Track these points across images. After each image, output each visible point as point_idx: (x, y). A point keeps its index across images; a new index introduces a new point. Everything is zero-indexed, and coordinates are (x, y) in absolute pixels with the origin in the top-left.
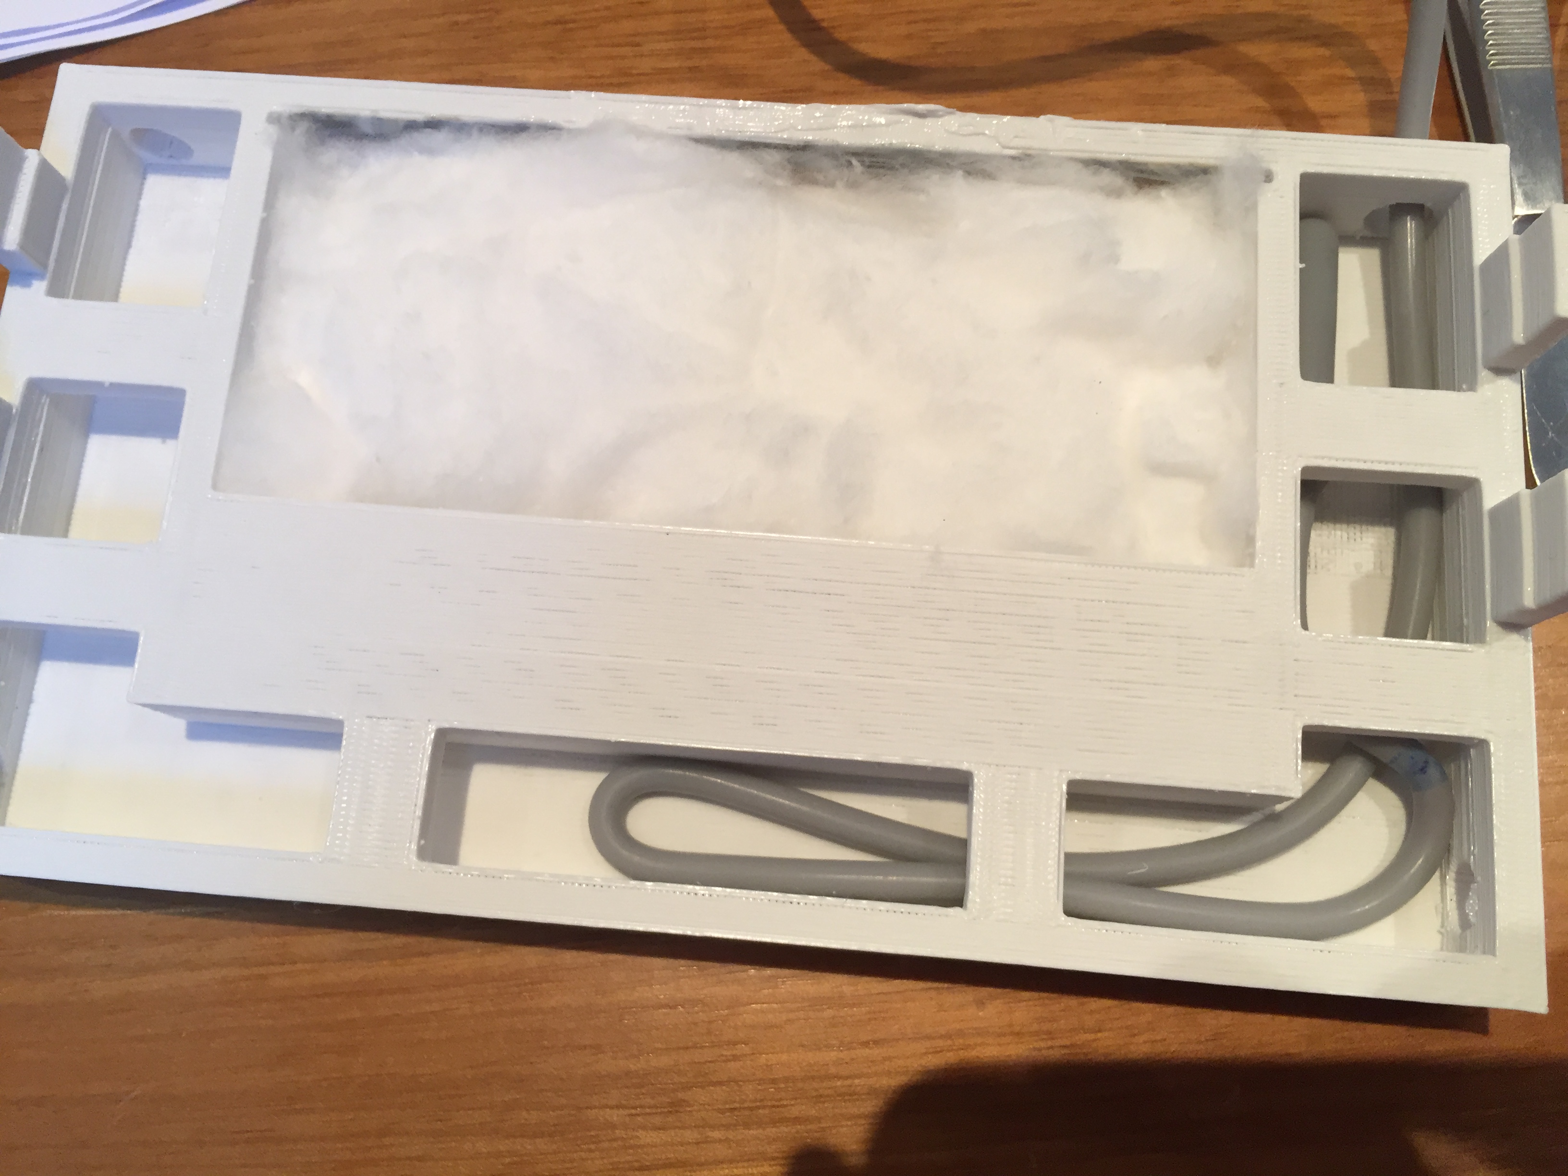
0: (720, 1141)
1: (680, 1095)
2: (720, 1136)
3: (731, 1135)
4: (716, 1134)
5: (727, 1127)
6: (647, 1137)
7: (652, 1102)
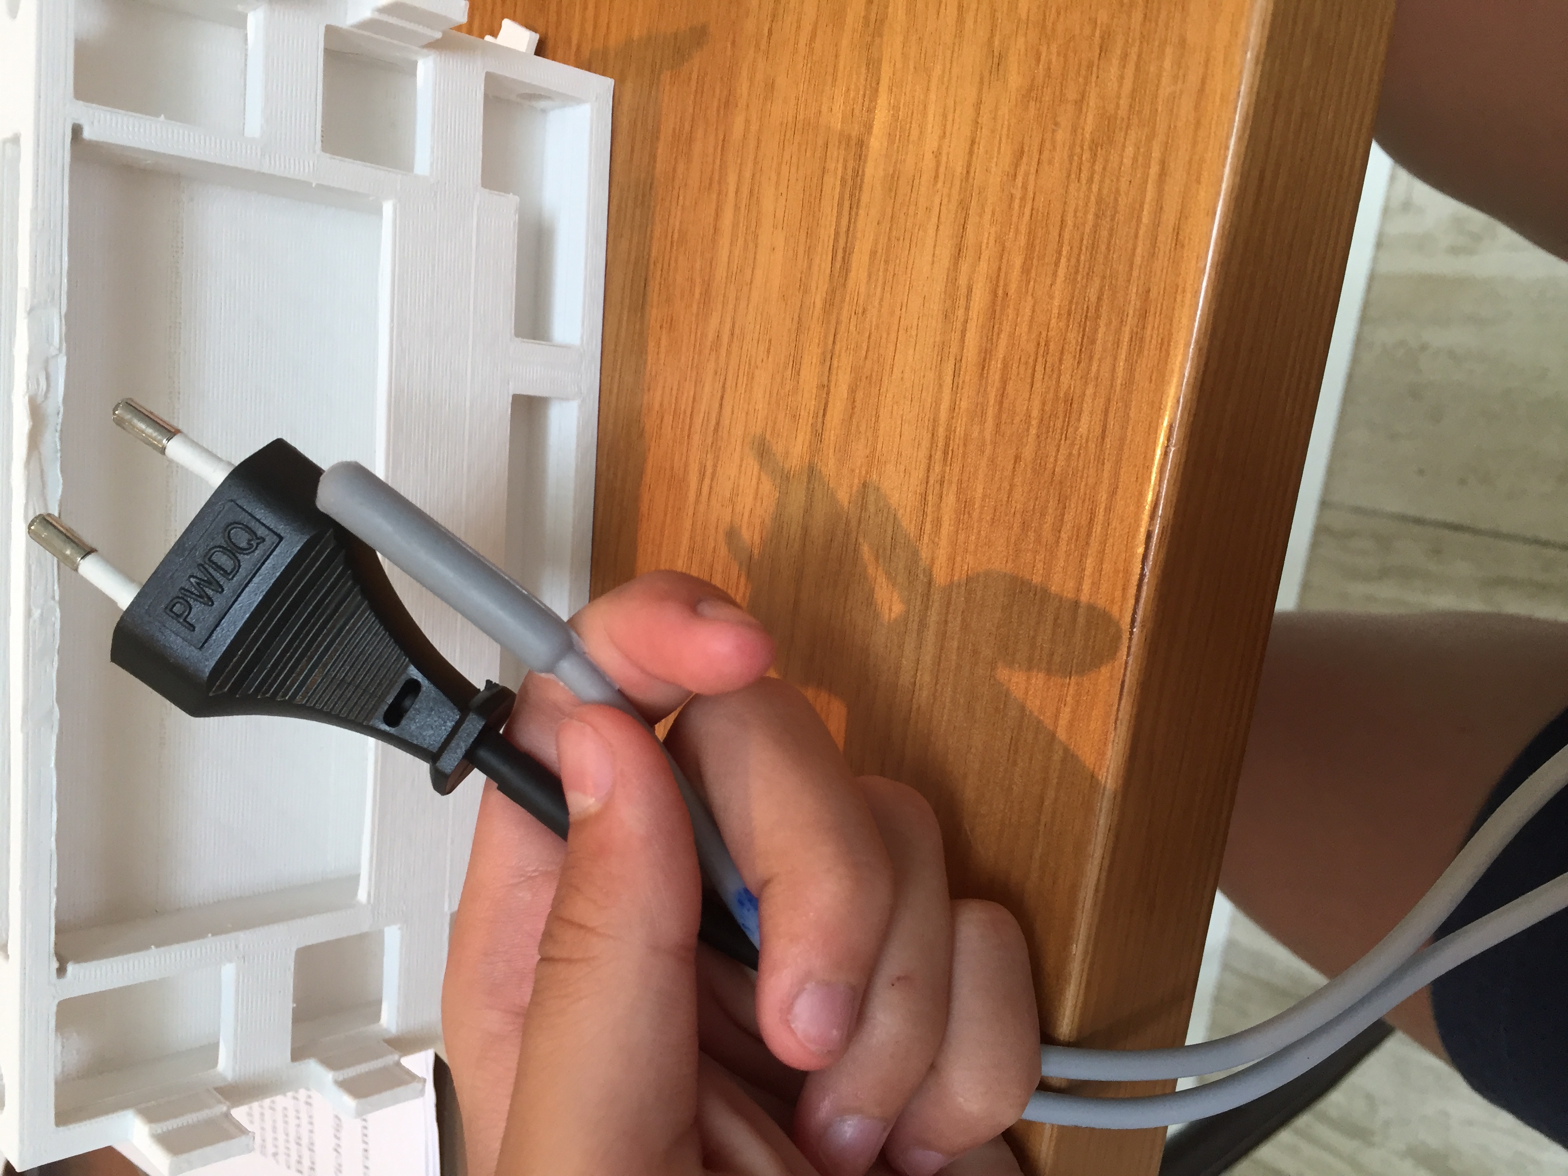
0: (1099, 366)
1: (1062, 395)
2: (1096, 365)
3: (1097, 356)
4: (1094, 368)
5: (1091, 358)
6: (1083, 429)
7: (1061, 419)
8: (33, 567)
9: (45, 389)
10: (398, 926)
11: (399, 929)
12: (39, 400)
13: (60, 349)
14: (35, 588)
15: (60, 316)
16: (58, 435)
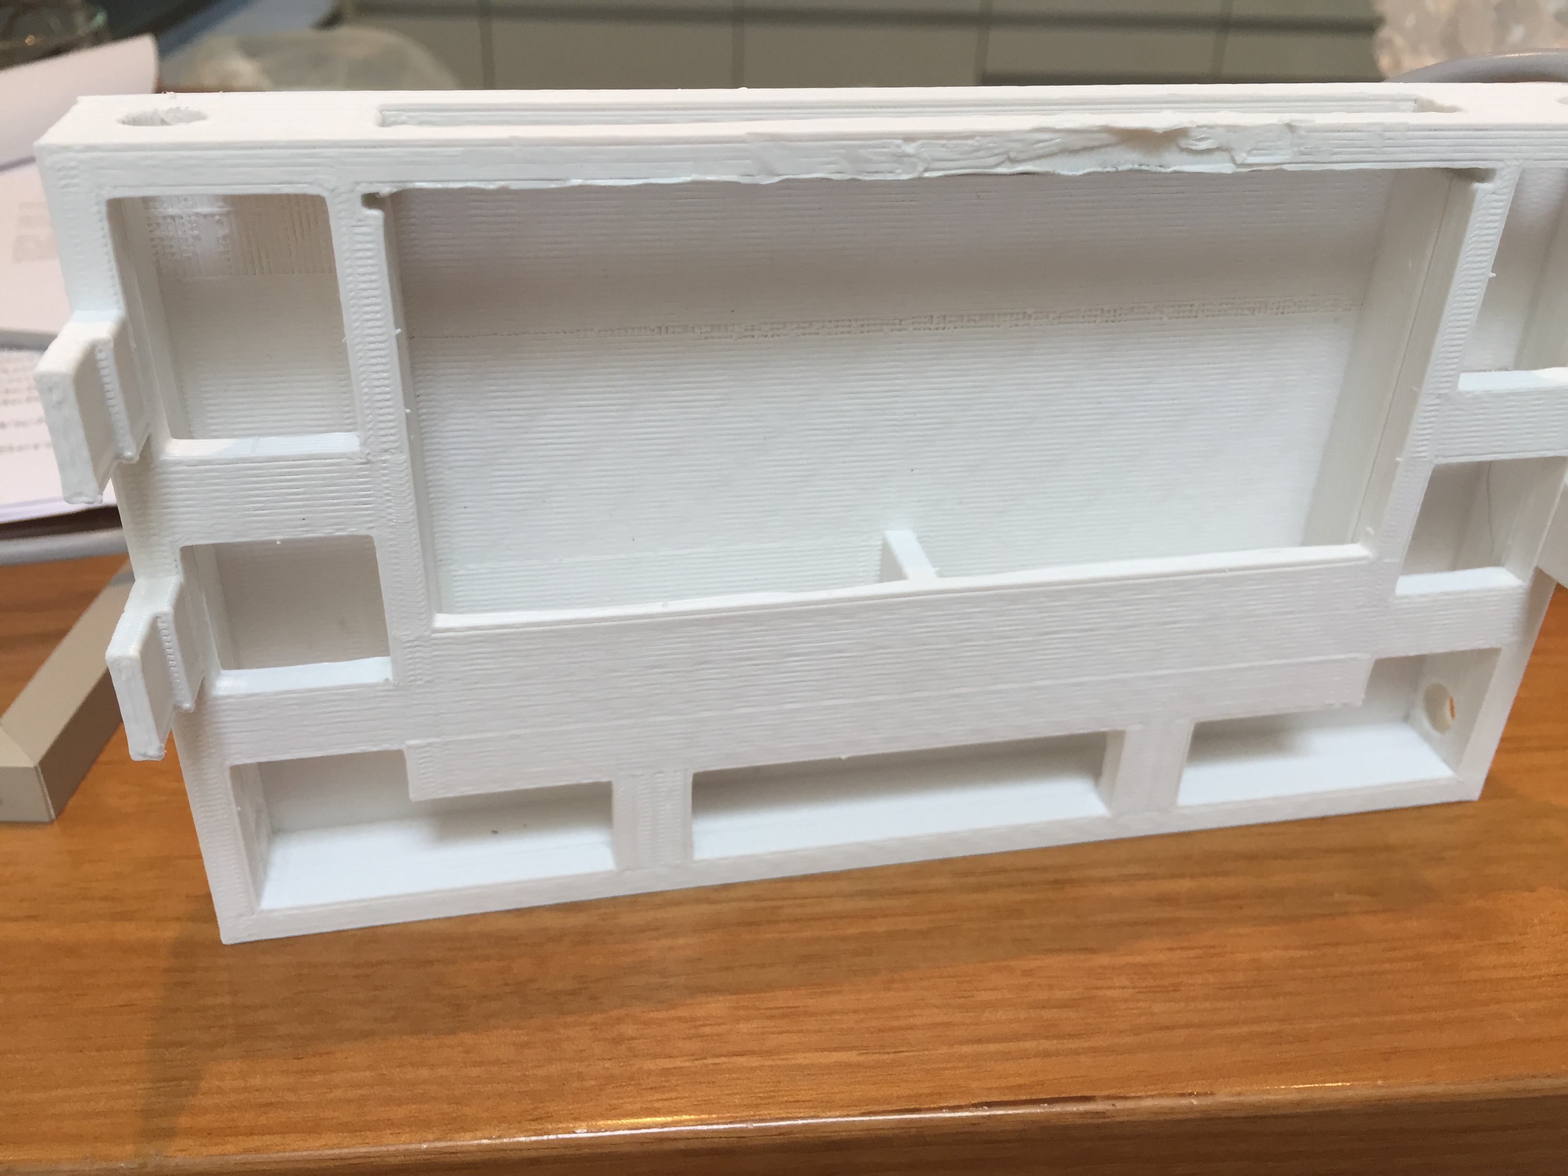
8: (970, 142)
9: (1194, 148)
10: (391, 678)
11: (387, 680)
12: (1183, 143)
13: (1243, 165)
14: (943, 146)
15: (1283, 164)
16: (1136, 167)
